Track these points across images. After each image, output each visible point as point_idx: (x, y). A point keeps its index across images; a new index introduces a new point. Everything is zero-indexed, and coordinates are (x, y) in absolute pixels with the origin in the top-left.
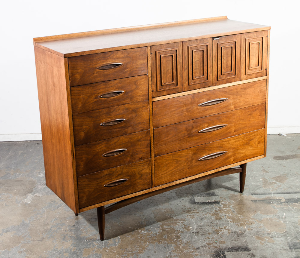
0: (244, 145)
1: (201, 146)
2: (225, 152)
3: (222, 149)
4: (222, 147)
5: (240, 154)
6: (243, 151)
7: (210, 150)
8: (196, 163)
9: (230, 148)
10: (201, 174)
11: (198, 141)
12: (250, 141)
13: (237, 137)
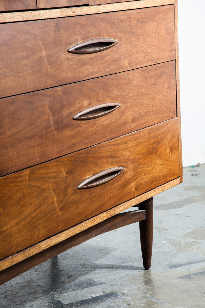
0: (150, 154)
1: (81, 154)
2: (121, 168)
3: (117, 162)
4: (116, 157)
5: (145, 174)
6: (149, 169)
7: (96, 165)
8: (75, 196)
9: (128, 160)
10: (84, 223)
11: (74, 141)
12: (157, 145)
13: (138, 135)
